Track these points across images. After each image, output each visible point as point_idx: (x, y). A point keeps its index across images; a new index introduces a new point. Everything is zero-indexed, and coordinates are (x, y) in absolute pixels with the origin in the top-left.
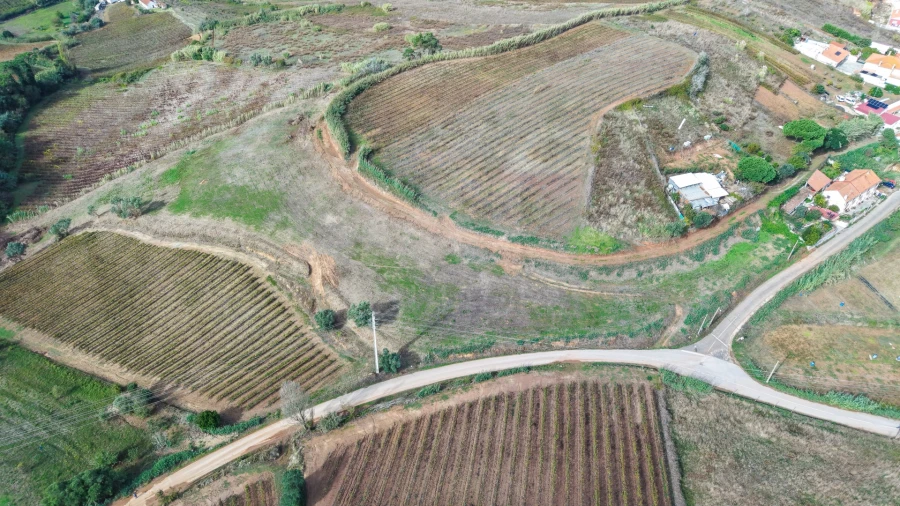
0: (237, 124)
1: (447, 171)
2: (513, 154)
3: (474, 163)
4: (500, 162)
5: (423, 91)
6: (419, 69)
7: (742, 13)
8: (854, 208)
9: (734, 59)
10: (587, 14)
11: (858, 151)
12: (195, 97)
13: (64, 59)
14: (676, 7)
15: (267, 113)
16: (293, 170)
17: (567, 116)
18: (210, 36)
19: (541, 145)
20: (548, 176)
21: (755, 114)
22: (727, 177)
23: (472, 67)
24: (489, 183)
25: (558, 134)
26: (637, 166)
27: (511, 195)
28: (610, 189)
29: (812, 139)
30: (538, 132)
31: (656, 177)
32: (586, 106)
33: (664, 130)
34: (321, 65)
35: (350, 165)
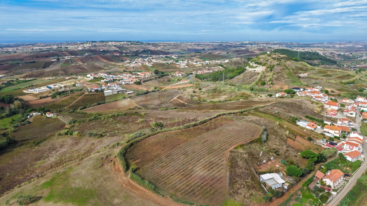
0: (80, 160)
1: (168, 176)
2: (195, 168)
3: (179, 172)
4: (190, 171)
5: (158, 143)
6: (156, 135)
7: (275, 112)
8: (337, 186)
9: (276, 128)
10: (219, 114)
11: (332, 162)
12: (63, 150)
13: (10, 137)
14: (251, 111)
15: (93, 155)
16: (102, 179)
17: (216, 152)
18: (73, 126)
19: (206, 164)
20: (211, 177)
21: (288, 149)
22: (283, 175)
23: (176, 134)
24: (186, 181)
25: (213, 159)
26: (246, 172)
27: (196, 186)
28: (237, 182)
29: (313, 158)
30: (205, 158)
31: (255, 176)
32: (222, 148)
33: (255, 156)
34: (117, 135)
35: (126, 176)
